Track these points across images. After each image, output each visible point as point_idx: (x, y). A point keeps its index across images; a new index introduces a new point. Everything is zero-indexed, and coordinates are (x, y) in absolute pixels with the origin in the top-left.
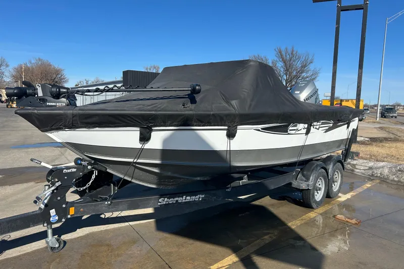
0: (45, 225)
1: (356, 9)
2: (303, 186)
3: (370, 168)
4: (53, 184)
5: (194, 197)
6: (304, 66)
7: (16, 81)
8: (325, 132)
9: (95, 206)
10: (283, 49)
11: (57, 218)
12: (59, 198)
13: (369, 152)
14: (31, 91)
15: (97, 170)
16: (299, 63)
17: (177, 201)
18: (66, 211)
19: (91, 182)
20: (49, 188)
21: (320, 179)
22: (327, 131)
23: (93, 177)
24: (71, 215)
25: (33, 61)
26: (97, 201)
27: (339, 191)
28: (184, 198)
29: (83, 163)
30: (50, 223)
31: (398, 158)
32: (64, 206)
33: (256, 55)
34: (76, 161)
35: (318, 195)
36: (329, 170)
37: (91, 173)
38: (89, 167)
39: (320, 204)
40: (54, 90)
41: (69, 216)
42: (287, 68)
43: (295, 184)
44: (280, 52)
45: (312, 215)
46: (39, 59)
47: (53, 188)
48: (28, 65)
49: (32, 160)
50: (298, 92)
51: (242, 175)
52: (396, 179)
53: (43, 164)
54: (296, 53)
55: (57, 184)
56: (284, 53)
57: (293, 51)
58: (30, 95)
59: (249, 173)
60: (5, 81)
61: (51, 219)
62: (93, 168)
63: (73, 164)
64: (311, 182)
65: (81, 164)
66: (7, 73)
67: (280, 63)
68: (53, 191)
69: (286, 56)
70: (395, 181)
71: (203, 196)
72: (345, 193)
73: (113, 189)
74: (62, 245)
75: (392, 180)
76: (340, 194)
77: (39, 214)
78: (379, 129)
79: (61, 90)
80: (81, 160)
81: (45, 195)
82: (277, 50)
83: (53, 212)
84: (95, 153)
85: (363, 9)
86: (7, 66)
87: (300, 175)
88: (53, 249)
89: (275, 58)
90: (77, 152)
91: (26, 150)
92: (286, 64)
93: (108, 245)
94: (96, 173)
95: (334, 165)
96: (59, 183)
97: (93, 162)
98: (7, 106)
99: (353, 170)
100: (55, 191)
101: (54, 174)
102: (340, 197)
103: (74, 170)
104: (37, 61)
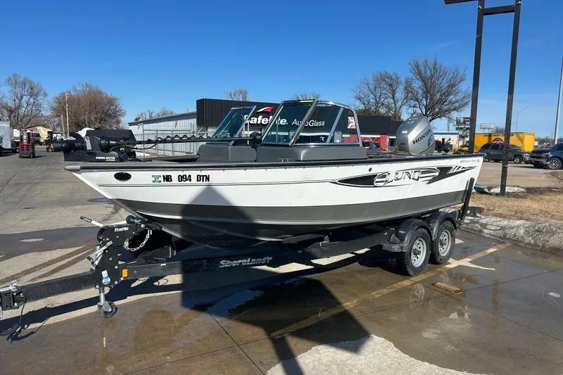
0: (97, 287)
1: (504, 12)
2: (396, 248)
3: (502, 228)
4: (104, 244)
5: (260, 259)
6: (452, 86)
7: (58, 116)
8: (429, 183)
9: (150, 268)
10: (421, 62)
11: (109, 280)
12: (111, 259)
13: (516, 208)
14: (79, 144)
15: (152, 229)
16: (444, 81)
17: (240, 263)
18: (119, 273)
19: (145, 242)
20: (101, 247)
21: (420, 241)
22: (430, 182)
23: (148, 236)
24: (124, 278)
25: (79, 88)
26: (150, 263)
27: (449, 256)
28: (249, 261)
29: (136, 221)
30: (102, 286)
31: (553, 215)
32: (116, 267)
33: (383, 72)
34: (128, 219)
35: (417, 261)
36: (433, 229)
37: (145, 232)
38: (143, 226)
39: (419, 270)
40: (103, 142)
41: (122, 279)
42: (427, 88)
43: (386, 246)
44: (417, 66)
45: (406, 283)
46: (86, 85)
47: (104, 248)
48: (73, 94)
49: (82, 218)
50: (406, 132)
51: (321, 236)
52: (532, 242)
53: (93, 222)
54: (440, 67)
55: (109, 244)
56: (422, 68)
57: (435, 64)
58: (79, 148)
59: (331, 234)
60: (43, 116)
61: (103, 281)
62: (147, 227)
63: (125, 222)
64: (406, 244)
65: (133, 223)
66: (45, 106)
67: (417, 82)
68: (104, 250)
69: (425, 72)
70: (531, 244)
71: (271, 258)
72: (458, 258)
73: (171, 252)
74: (114, 311)
75: (527, 243)
76: (451, 260)
77: (90, 275)
78: (550, 176)
79: (111, 142)
80: (134, 218)
81: (97, 255)
82: (412, 63)
83: (105, 273)
84: (148, 210)
85: (513, 11)
86: (45, 95)
87: (393, 236)
88: (106, 313)
89: (411, 76)
90: (129, 210)
91: (73, 208)
92: (425, 84)
93: (164, 312)
94: (150, 233)
95: (441, 223)
96: (111, 243)
97: (146, 220)
98: (48, 149)
99: (481, 231)
100: (107, 251)
101: (105, 232)
102: (450, 263)
103: (126, 229)
104: (84, 86)
